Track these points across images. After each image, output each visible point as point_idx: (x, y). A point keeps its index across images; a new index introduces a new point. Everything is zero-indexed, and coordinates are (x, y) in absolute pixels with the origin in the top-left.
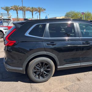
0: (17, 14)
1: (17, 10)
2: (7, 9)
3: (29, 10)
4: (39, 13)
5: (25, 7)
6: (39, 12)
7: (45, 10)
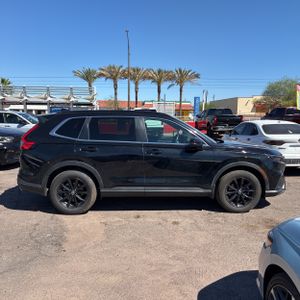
0: (116, 89)
1: (115, 79)
2: (89, 77)
3: (150, 78)
4: (179, 86)
5: (138, 70)
6: (181, 82)
7: (197, 76)
